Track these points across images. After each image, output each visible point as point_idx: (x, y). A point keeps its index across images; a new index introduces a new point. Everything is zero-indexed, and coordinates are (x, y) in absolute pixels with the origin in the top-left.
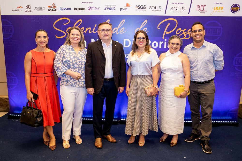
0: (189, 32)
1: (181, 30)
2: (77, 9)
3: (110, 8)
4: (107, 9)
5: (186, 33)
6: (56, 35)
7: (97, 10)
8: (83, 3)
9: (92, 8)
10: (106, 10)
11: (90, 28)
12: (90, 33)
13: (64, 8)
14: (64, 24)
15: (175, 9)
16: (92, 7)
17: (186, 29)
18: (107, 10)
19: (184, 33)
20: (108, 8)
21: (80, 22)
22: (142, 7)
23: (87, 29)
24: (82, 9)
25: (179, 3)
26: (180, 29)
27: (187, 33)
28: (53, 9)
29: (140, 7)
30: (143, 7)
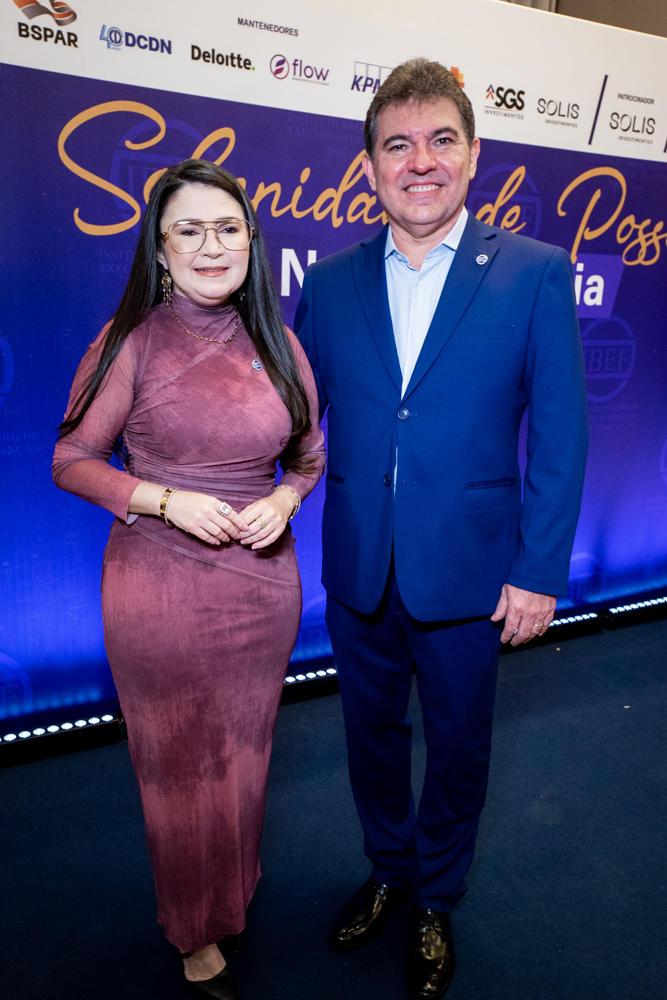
0: (658, 234)
1: (634, 226)
2: (205, 56)
3: (378, 81)
4: (362, 83)
5: (647, 240)
6: (77, 211)
7: (314, 86)
8: (240, 22)
9: (292, 67)
10: (361, 88)
11: (276, 187)
12: (276, 214)
13: (127, 35)
14: (129, 144)
15: (625, 123)
16: (291, 62)
17: (647, 222)
18: (364, 90)
19: (641, 238)
20: (369, 82)
21: (225, 142)
22: (512, 100)
23: (262, 191)
24: (236, 62)
25: (639, 100)
26: (630, 220)
27: (651, 237)
28: (55, 28)
29: (502, 94)
30: (515, 97)
